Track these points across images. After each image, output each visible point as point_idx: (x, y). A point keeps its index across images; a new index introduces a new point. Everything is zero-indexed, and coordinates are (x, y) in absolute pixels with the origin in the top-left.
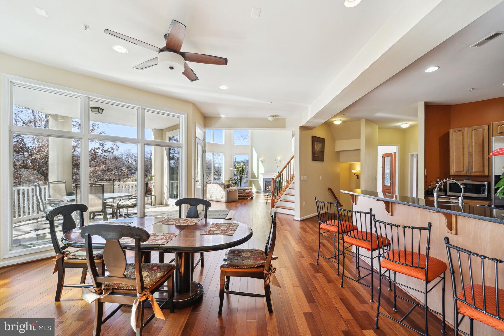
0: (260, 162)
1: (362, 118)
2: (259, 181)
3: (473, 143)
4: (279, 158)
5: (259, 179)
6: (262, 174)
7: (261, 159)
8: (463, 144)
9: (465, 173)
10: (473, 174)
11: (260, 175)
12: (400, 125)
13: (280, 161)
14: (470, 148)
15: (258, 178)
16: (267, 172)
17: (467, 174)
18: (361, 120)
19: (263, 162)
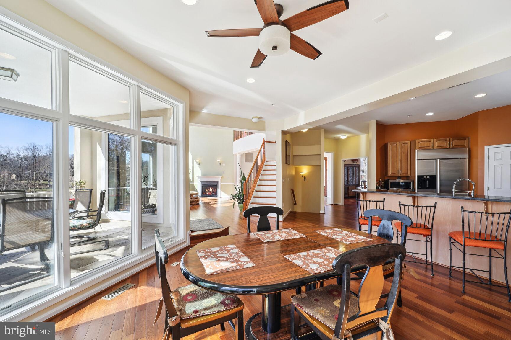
0: (196, 164)
1: (322, 128)
2: (195, 185)
3: (402, 153)
4: (219, 160)
5: (194, 183)
6: (199, 177)
7: (197, 161)
8: (396, 154)
9: (396, 175)
10: (402, 175)
11: (196, 178)
12: (340, 137)
13: (220, 164)
14: (400, 156)
15: (193, 181)
16: (204, 175)
17: (398, 175)
18: (321, 130)
19: (199, 164)
